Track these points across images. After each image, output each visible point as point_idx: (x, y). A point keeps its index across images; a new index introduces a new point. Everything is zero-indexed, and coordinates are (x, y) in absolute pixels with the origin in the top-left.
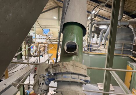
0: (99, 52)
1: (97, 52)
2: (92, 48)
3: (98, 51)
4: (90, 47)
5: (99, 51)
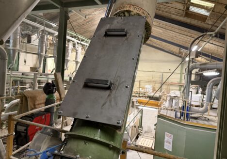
0: (206, 123)
2: (191, 114)
4: (186, 112)
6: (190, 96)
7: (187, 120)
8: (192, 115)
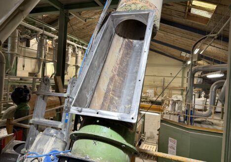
0: (211, 127)
1: (205, 127)
2: (195, 118)
3: (207, 124)
4: (190, 116)
5: (209, 124)
6: (193, 100)
7: (191, 124)
8: (196, 120)
